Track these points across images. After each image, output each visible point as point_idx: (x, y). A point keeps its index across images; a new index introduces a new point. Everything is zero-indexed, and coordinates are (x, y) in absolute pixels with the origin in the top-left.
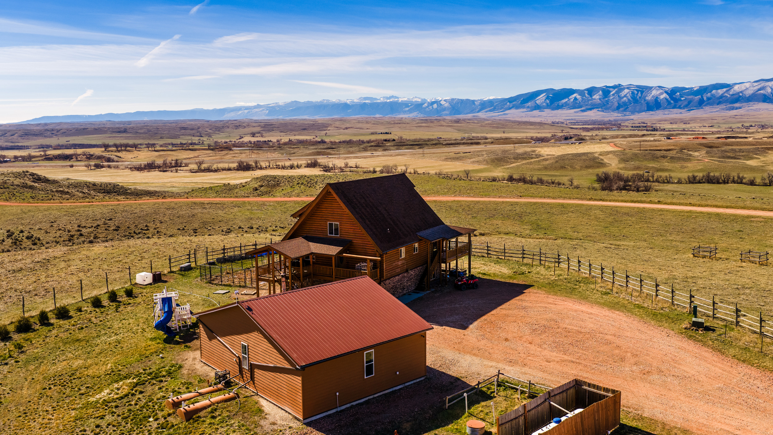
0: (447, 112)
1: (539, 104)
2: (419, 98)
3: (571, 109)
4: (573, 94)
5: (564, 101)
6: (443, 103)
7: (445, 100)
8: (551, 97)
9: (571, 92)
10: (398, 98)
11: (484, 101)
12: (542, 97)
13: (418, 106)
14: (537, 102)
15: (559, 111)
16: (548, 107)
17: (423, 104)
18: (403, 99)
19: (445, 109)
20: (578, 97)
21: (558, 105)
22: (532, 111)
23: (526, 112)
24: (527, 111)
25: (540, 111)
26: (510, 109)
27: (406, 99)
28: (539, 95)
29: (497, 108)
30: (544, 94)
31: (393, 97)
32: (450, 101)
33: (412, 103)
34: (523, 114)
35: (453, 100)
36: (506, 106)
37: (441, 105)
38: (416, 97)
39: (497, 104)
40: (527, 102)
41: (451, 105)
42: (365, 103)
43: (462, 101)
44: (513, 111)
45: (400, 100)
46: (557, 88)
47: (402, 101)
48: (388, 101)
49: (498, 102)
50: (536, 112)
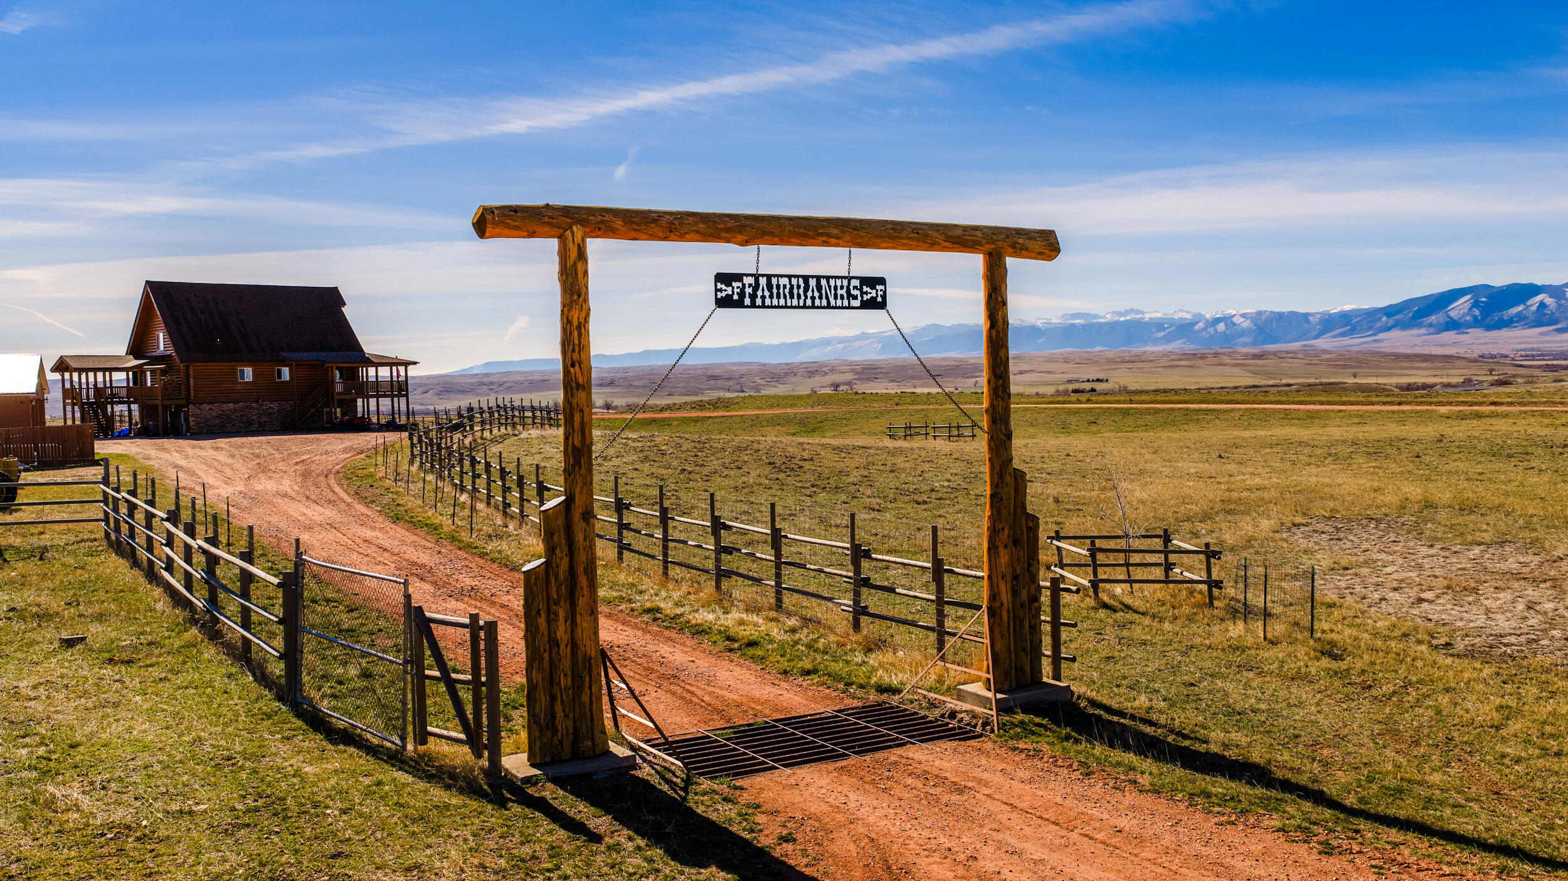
0: (1248, 340)
1: (1456, 318)
2: (1188, 312)
3: (1531, 327)
4: (1537, 294)
5: (1515, 310)
6: (1237, 320)
7: (1243, 315)
8: (1483, 302)
9: (1533, 290)
10: (1143, 313)
11: (1330, 315)
12: (1464, 302)
13: (1184, 329)
14: (1452, 314)
15: (1505, 333)
16: (1476, 323)
17: (1196, 323)
18: (1153, 316)
19: (1243, 333)
20: (1549, 301)
21: (1501, 320)
22: (1438, 332)
23: (1425, 335)
24: (1428, 334)
25: (1458, 334)
26: (1389, 329)
27: (1159, 315)
28: (1456, 299)
29: (1358, 328)
30: (1468, 297)
31: (1132, 311)
32: (1254, 316)
33: (1172, 322)
34: (1419, 341)
35: (1260, 313)
36: (1379, 325)
37: (1234, 324)
38: (1181, 310)
39: (1360, 321)
40: (1429, 314)
41: (1255, 324)
42: (1073, 324)
43: (1280, 316)
44: (1395, 334)
45: (1147, 317)
46: (1497, 284)
47: (1150, 318)
48: (1122, 319)
49: (1360, 316)
50: (1449, 336)
